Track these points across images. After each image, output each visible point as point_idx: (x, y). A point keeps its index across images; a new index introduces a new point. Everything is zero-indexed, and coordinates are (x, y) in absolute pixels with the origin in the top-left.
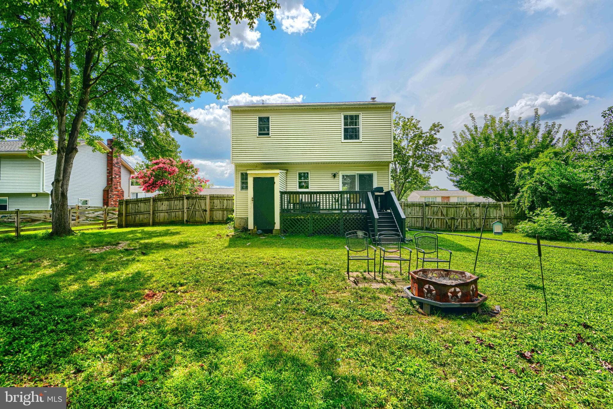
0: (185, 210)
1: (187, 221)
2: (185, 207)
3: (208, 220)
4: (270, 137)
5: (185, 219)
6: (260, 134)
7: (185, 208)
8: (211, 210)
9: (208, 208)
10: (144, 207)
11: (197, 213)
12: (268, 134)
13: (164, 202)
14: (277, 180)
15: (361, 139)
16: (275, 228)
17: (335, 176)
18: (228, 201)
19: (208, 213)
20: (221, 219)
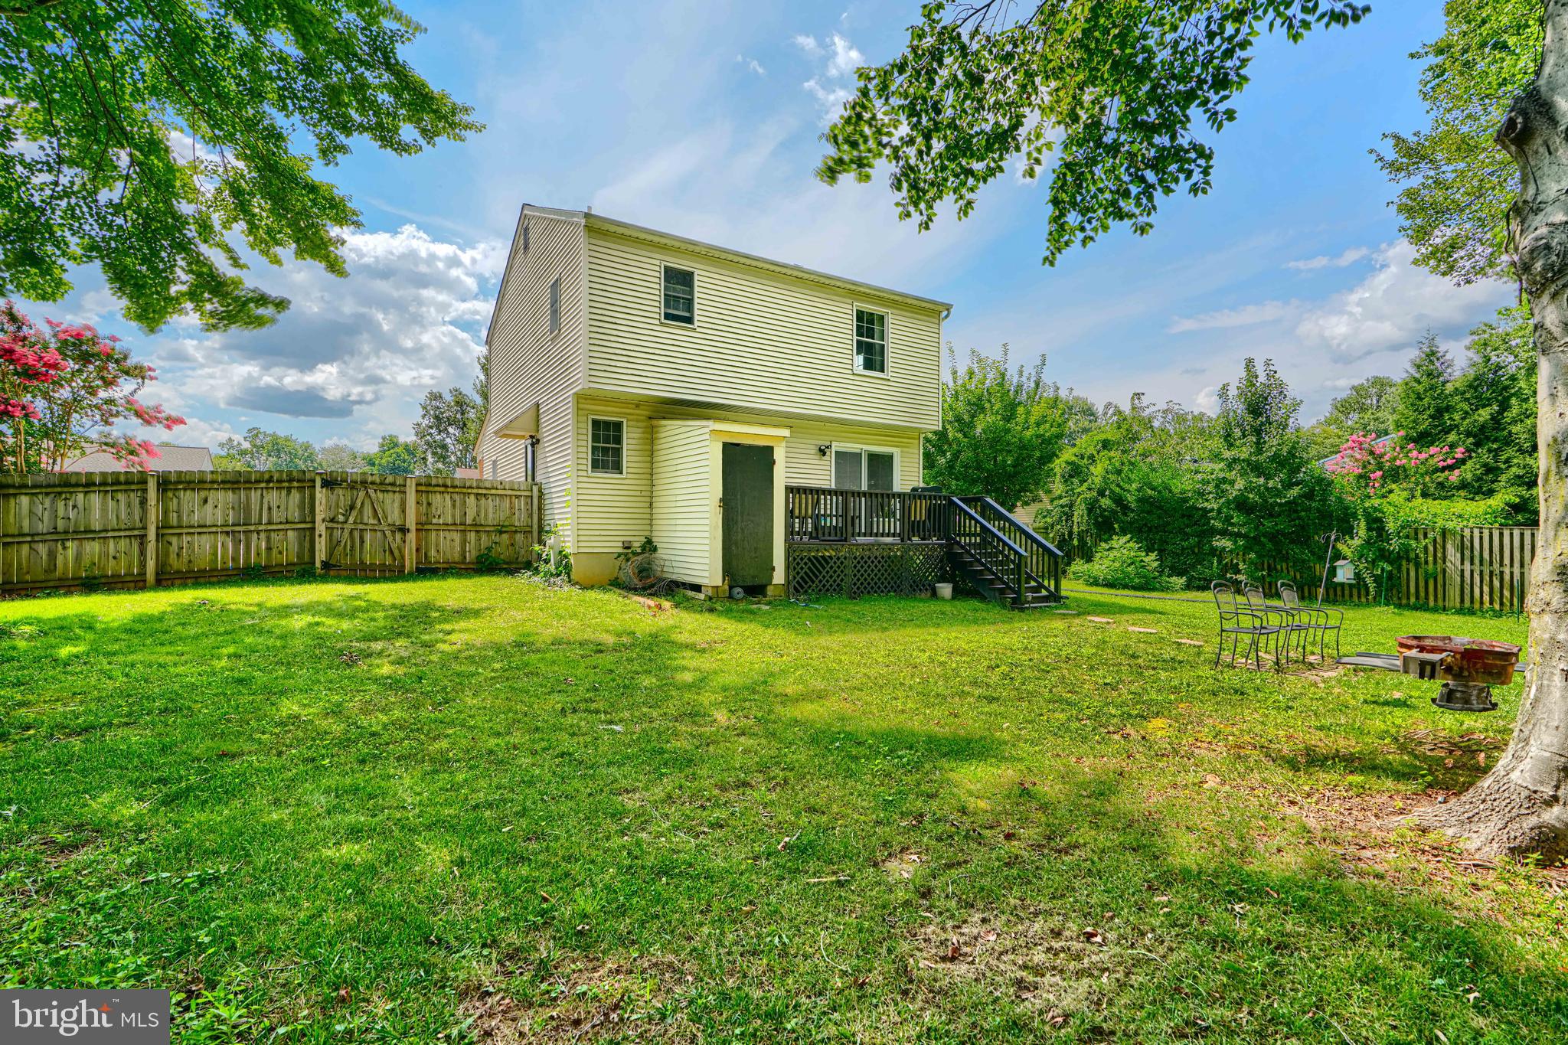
0: (321, 528)
1: (326, 565)
2: (321, 513)
3: (410, 563)
4: (694, 330)
5: (321, 555)
6: (667, 316)
7: (319, 518)
8: (422, 527)
9: (411, 523)
10: (104, 510)
11: (368, 537)
12: (689, 320)
13: (212, 495)
14: (779, 455)
15: (889, 373)
16: (775, 581)
17: (823, 452)
18: (483, 501)
19: (412, 536)
20: (457, 557)
